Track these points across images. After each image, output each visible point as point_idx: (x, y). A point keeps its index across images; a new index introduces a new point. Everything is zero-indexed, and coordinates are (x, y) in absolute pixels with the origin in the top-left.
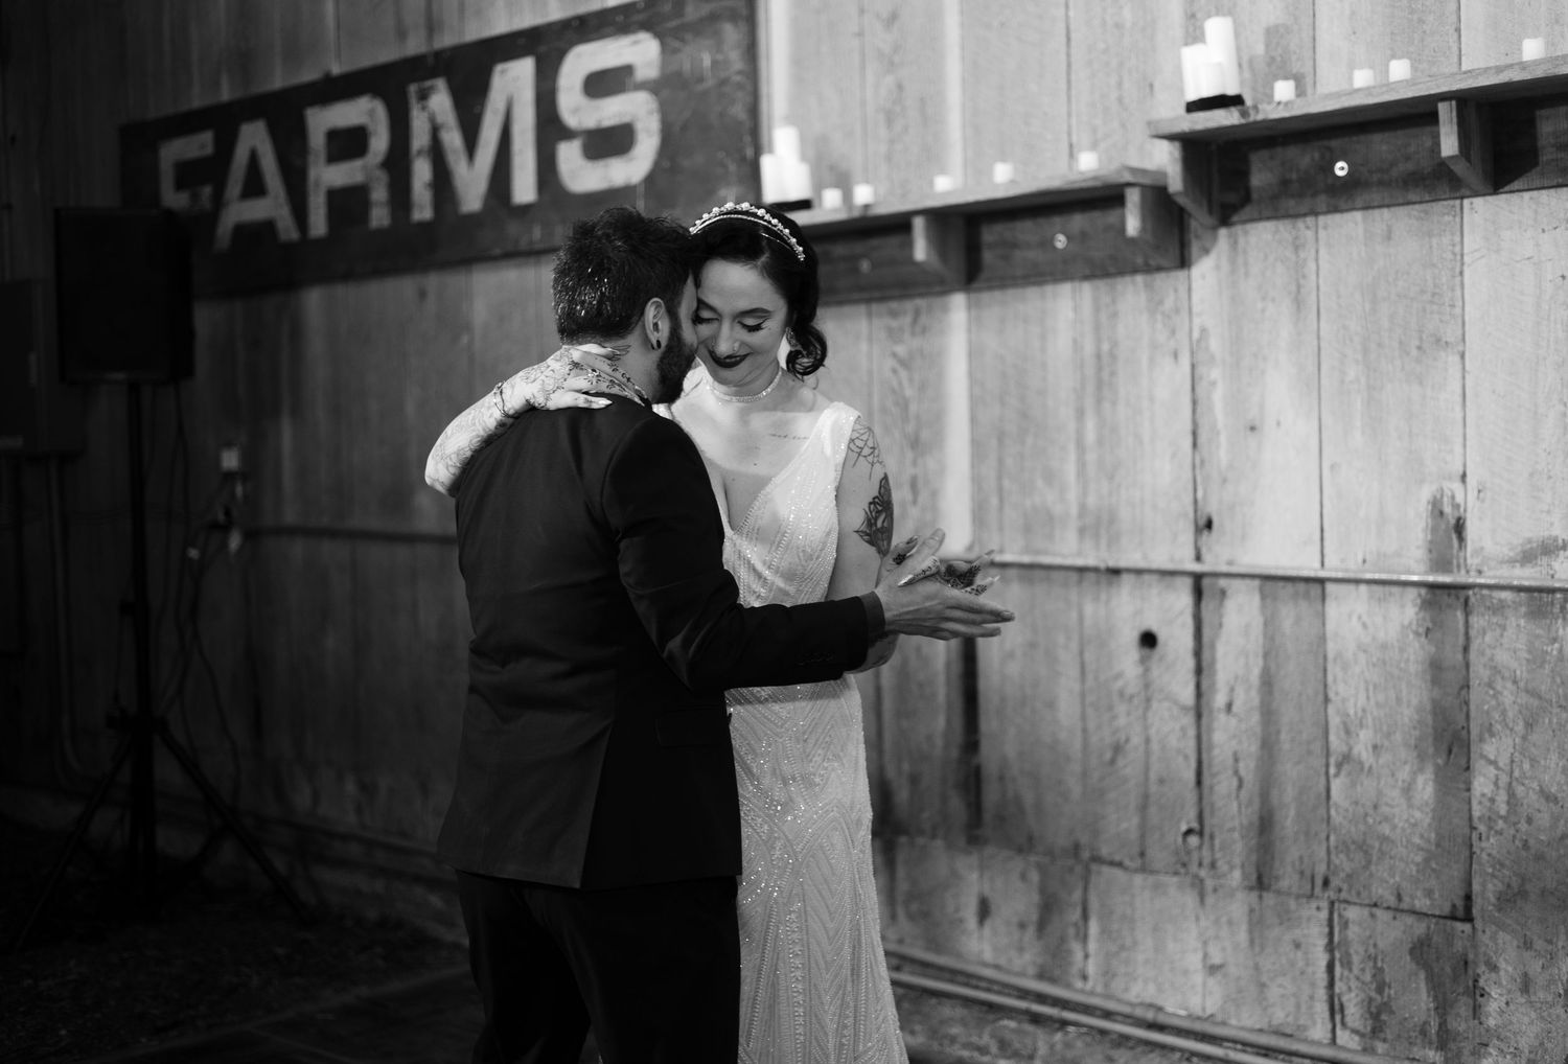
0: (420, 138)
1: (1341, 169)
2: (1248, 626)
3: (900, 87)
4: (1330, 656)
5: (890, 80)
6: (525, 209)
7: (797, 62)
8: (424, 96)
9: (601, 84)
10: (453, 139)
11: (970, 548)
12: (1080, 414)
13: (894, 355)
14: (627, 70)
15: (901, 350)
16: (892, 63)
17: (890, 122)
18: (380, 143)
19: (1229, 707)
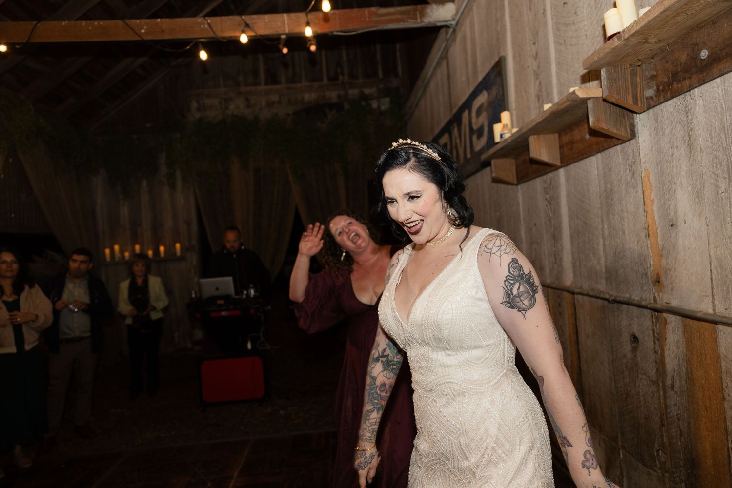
0: (454, 144)
1: (704, 54)
2: (678, 341)
3: (540, 84)
4: (724, 369)
5: (538, 82)
6: (469, 159)
7: (516, 87)
8: (453, 129)
9: (479, 113)
10: (458, 141)
11: (572, 284)
12: (602, 221)
13: (546, 199)
14: (482, 105)
15: (548, 197)
16: (537, 74)
17: (539, 99)
18: (449, 147)
19: (673, 386)
